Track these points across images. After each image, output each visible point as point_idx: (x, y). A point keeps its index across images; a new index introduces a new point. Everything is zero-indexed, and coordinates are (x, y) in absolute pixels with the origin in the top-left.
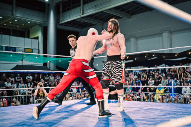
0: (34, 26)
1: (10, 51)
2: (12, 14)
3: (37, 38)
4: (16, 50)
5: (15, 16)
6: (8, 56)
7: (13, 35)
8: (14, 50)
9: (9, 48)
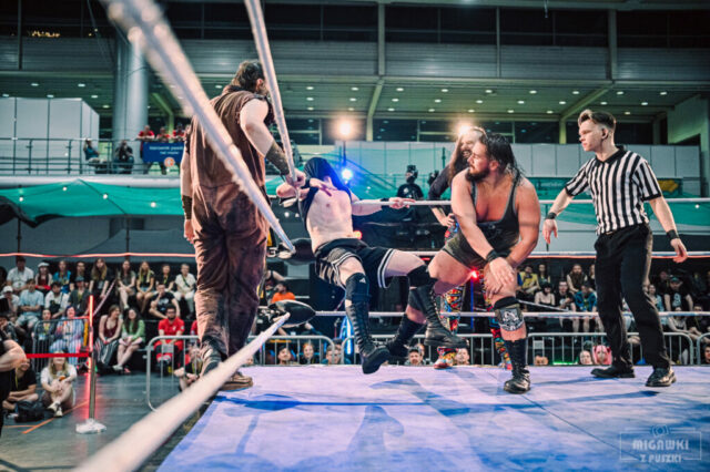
0: (677, 104)
2: (609, 76)
3: (695, 141)
5: (618, 80)
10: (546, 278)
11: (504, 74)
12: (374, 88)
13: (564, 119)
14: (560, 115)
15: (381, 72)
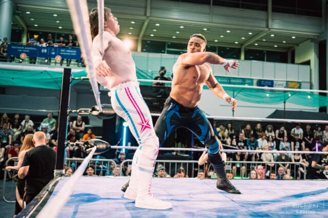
0: (302, 42)
1: (263, 86)
2: (267, 26)
3: (308, 63)
4: (274, 85)
5: (272, 29)
6: (263, 96)
7: (268, 61)
8: (270, 84)
9: (262, 82)
10: (231, 131)
11: (214, 20)
12: (143, 23)
13: (243, 47)
14: (242, 45)
15: (148, 14)
